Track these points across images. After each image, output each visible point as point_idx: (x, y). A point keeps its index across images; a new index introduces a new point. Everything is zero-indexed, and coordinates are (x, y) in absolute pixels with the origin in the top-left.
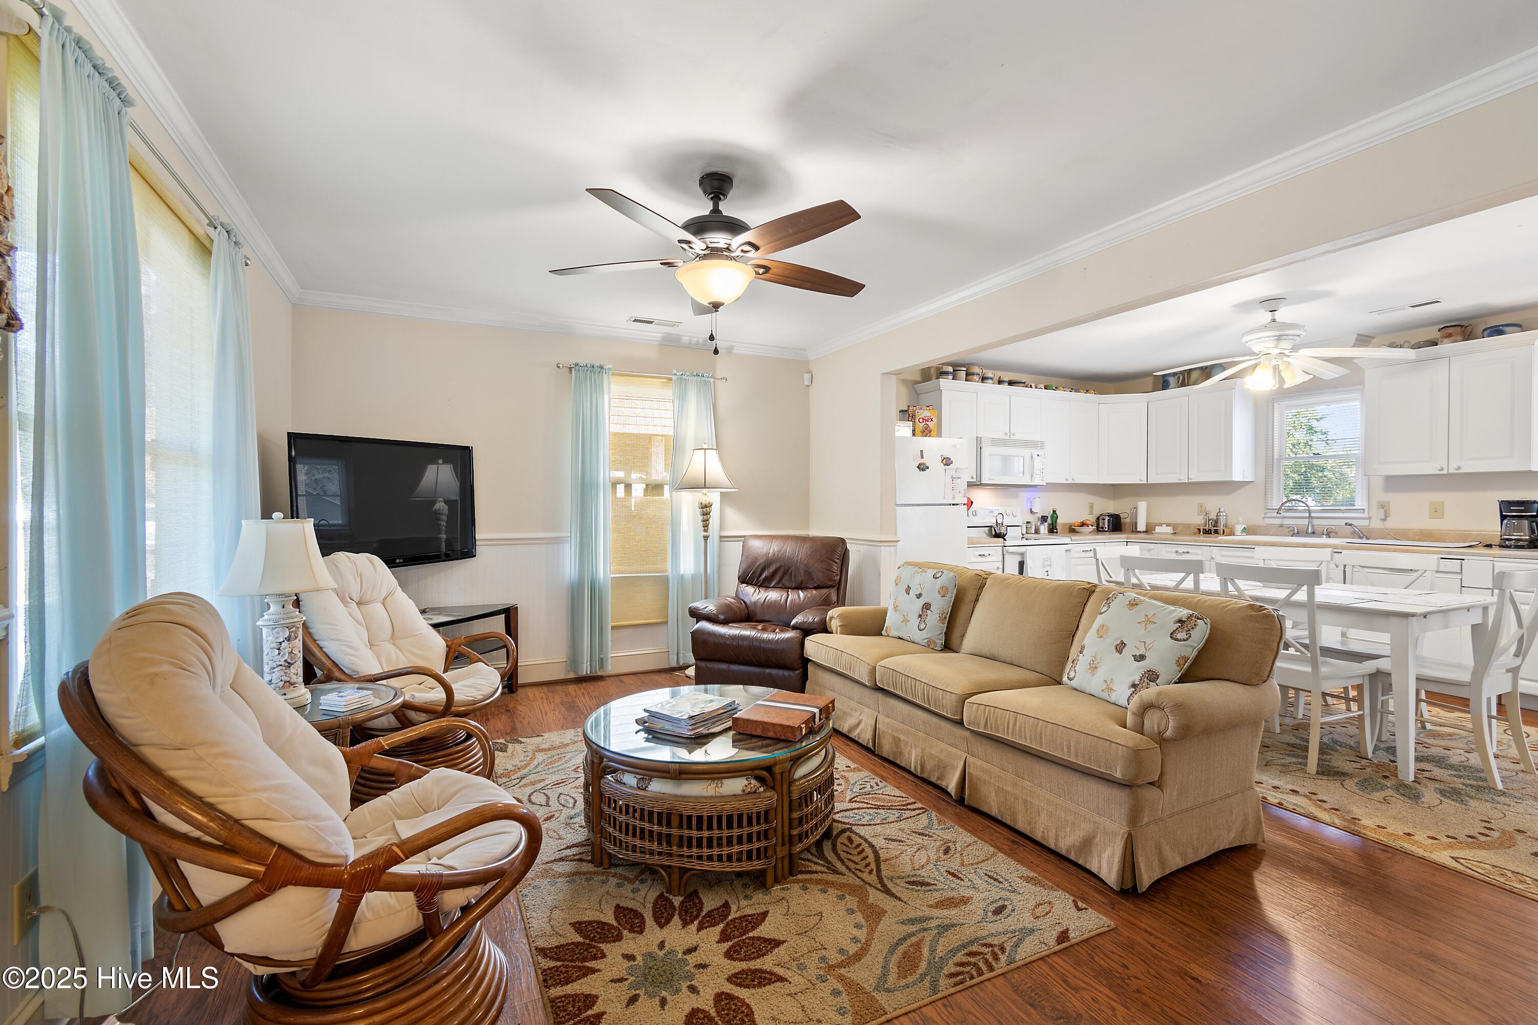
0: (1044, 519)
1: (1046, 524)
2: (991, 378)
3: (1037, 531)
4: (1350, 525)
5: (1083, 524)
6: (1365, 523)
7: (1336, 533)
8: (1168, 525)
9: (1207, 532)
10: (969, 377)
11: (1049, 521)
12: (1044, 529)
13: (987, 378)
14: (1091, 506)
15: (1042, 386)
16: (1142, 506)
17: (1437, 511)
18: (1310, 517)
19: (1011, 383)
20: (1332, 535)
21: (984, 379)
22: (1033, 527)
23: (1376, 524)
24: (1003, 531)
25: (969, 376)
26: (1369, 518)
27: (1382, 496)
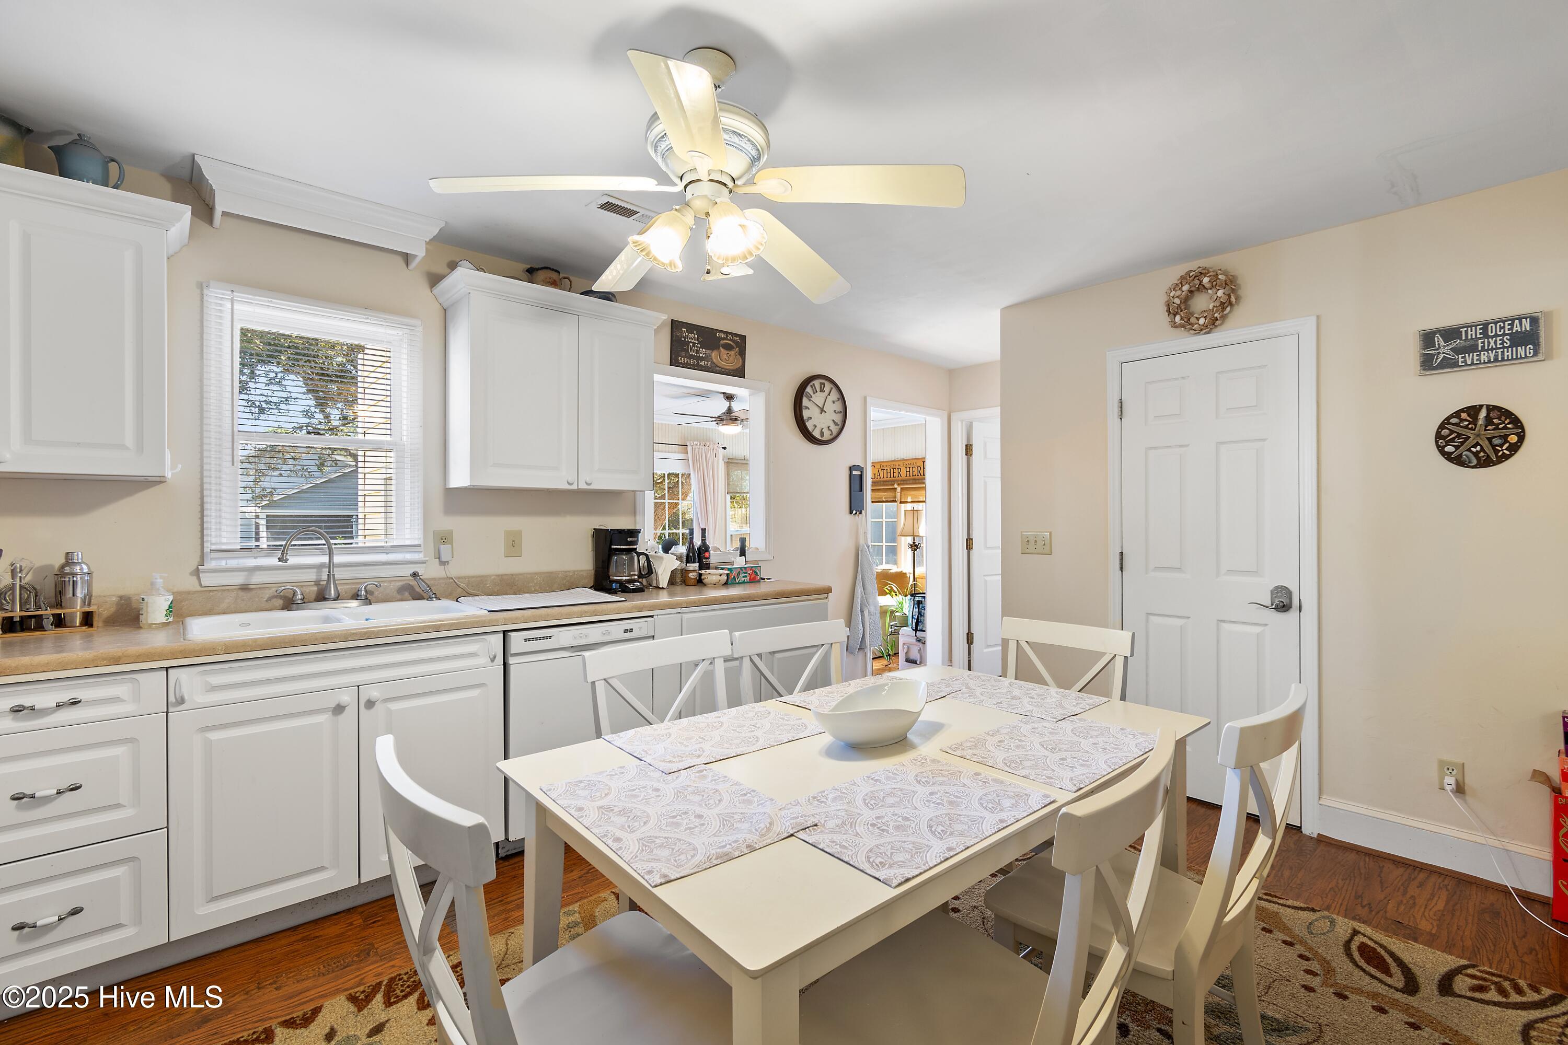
4: (416, 575)
17: (513, 545)
18: (330, 565)
23: (435, 571)
27: (447, 523)
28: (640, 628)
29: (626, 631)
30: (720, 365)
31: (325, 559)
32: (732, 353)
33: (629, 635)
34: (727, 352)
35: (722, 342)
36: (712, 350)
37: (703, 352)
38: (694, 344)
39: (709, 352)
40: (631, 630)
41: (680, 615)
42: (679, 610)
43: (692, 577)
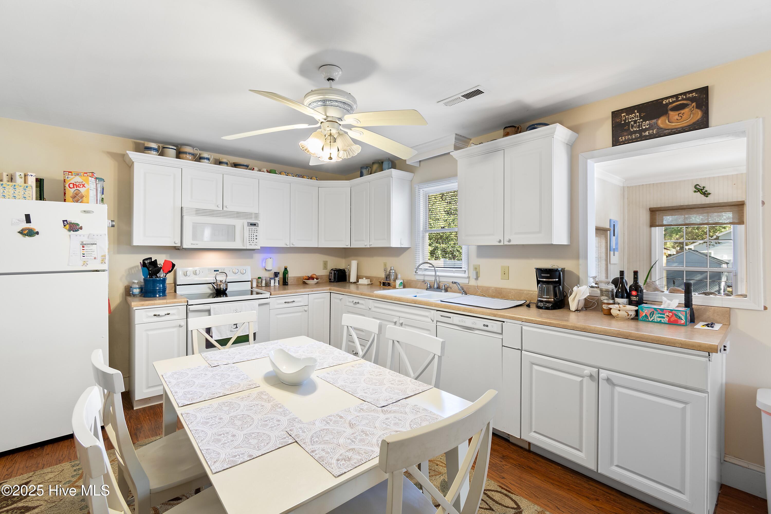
0: (276, 274)
1: (277, 279)
2: (208, 159)
3: (268, 285)
4: (455, 283)
5: (311, 278)
6: (466, 281)
7: (451, 288)
8: (367, 278)
9: (384, 284)
10: (181, 155)
11: (281, 275)
12: (274, 283)
13: (204, 158)
14: (325, 264)
15: (265, 170)
16: (354, 264)
17: (505, 274)
18: (435, 276)
19: (236, 165)
20: (449, 289)
21: (199, 159)
22: (264, 282)
23: (473, 283)
24: (223, 287)
25: (179, 155)
26: (469, 277)
27: (476, 261)
28: (492, 326)
29: (484, 325)
30: (670, 127)
31: (434, 273)
32: (686, 110)
33: (485, 328)
34: (677, 113)
35: (670, 106)
36: (658, 116)
37: (646, 125)
38: (635, 122)
39: (654, 121)
40: (487, 326)
41: (522, 326)
42: (520, 323)
43: (604, 308)
